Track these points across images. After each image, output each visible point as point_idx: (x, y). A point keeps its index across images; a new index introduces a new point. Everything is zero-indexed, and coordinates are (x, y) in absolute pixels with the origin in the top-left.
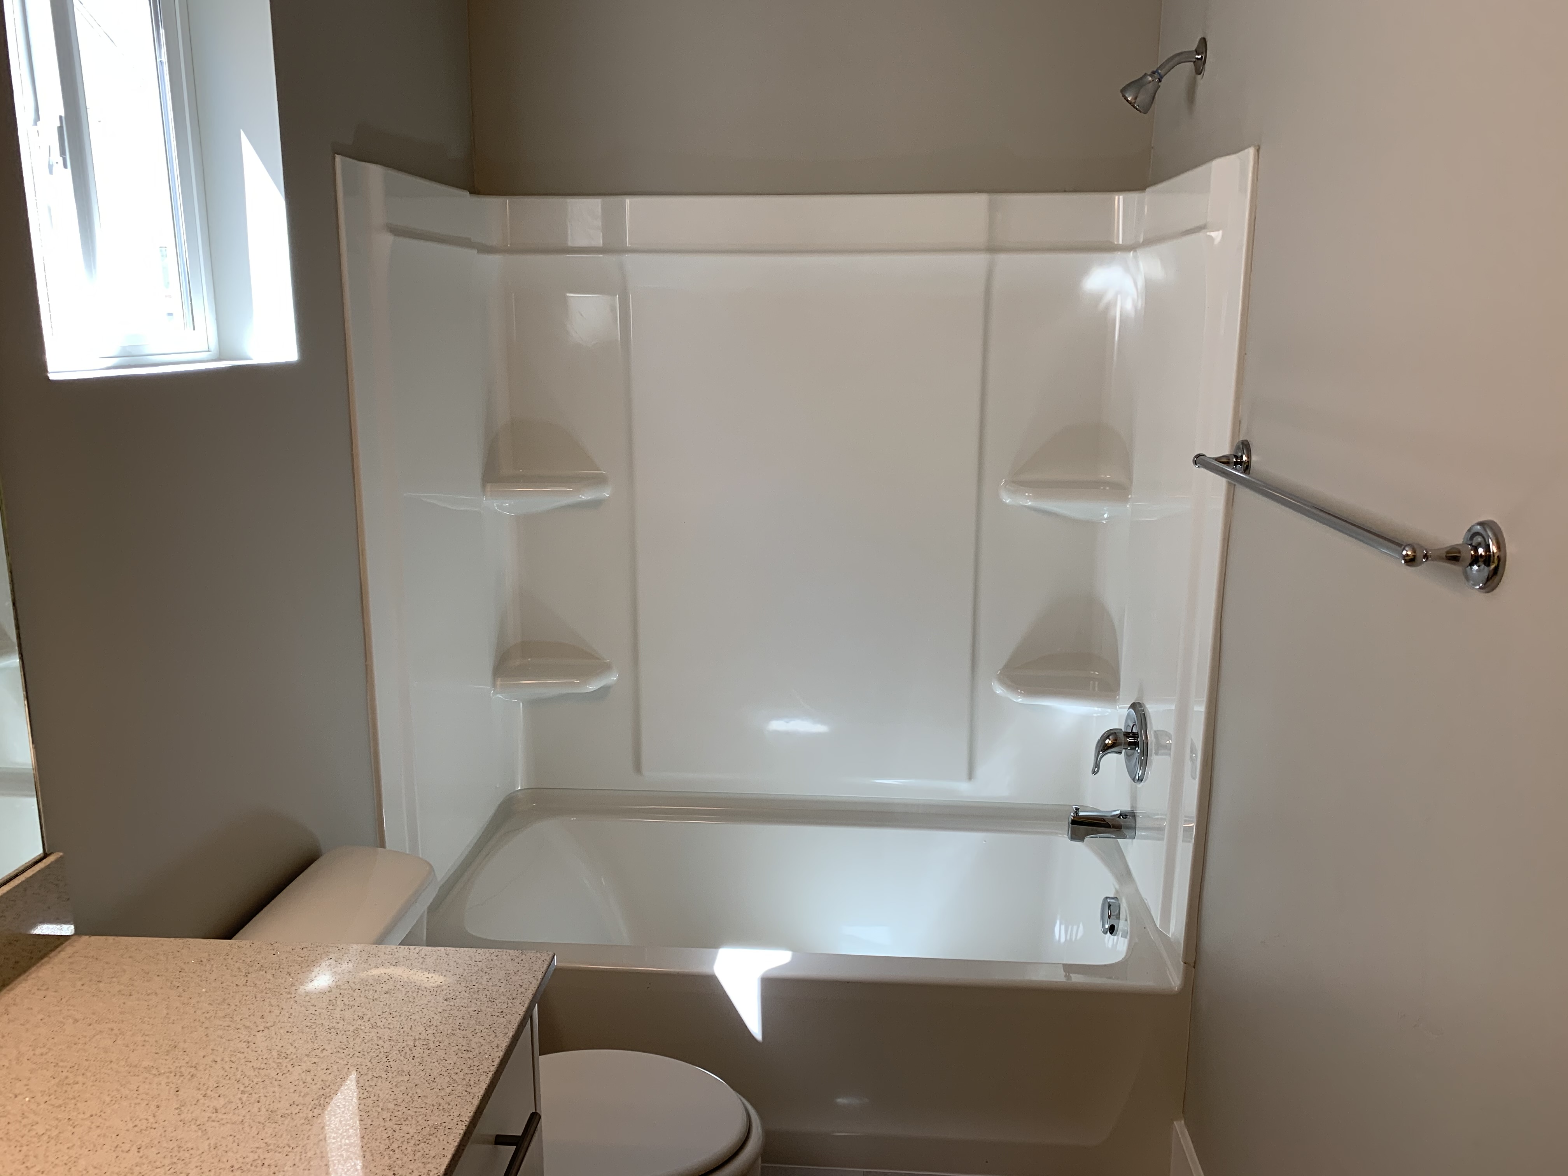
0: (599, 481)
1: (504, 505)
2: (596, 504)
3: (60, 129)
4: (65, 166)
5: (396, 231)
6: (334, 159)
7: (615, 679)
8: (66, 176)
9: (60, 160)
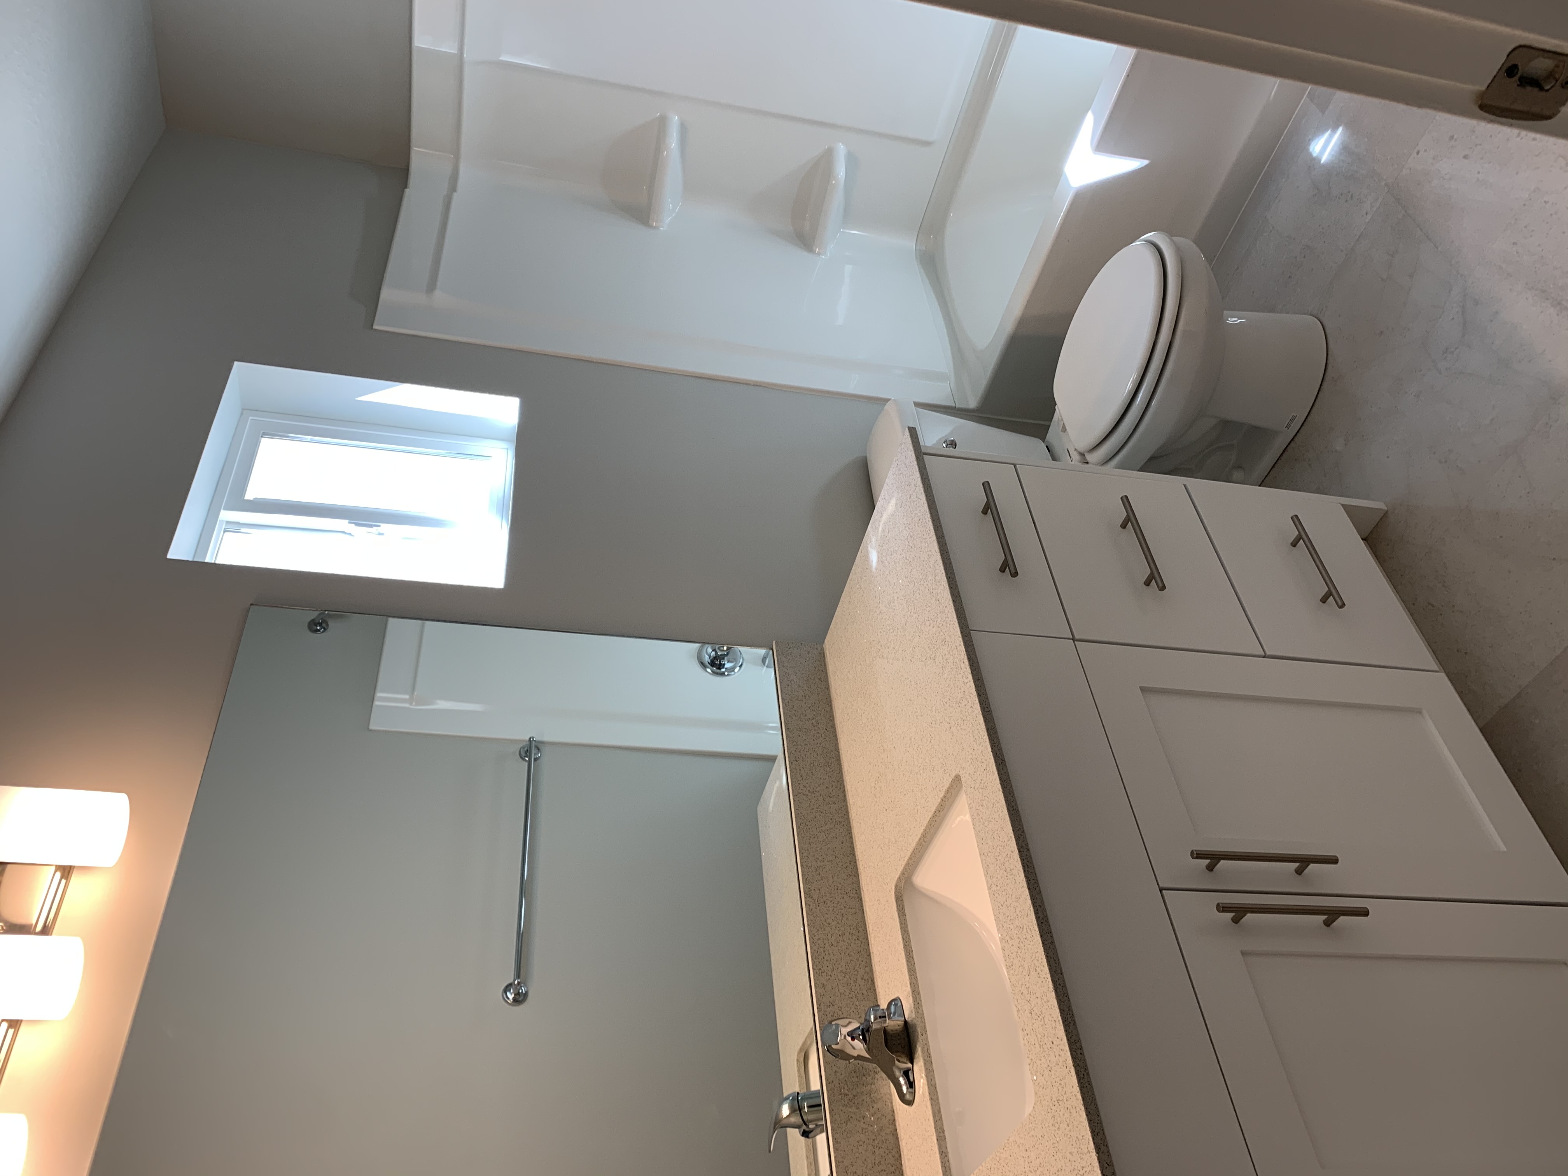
0: (662, 122)
1: (671, 208)
2: (683, 129)
3: (357, 525)
4: (379, 526)
5: (431, 287)
6: (376, 330)
7: (842, 147)
8: (385, 527)
9: (375, 528)
